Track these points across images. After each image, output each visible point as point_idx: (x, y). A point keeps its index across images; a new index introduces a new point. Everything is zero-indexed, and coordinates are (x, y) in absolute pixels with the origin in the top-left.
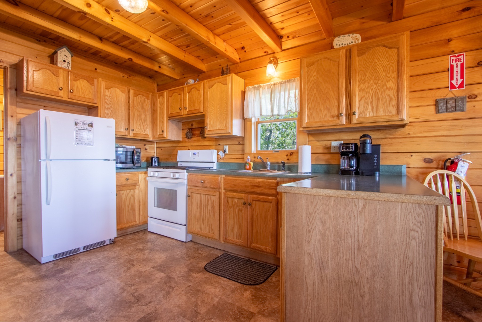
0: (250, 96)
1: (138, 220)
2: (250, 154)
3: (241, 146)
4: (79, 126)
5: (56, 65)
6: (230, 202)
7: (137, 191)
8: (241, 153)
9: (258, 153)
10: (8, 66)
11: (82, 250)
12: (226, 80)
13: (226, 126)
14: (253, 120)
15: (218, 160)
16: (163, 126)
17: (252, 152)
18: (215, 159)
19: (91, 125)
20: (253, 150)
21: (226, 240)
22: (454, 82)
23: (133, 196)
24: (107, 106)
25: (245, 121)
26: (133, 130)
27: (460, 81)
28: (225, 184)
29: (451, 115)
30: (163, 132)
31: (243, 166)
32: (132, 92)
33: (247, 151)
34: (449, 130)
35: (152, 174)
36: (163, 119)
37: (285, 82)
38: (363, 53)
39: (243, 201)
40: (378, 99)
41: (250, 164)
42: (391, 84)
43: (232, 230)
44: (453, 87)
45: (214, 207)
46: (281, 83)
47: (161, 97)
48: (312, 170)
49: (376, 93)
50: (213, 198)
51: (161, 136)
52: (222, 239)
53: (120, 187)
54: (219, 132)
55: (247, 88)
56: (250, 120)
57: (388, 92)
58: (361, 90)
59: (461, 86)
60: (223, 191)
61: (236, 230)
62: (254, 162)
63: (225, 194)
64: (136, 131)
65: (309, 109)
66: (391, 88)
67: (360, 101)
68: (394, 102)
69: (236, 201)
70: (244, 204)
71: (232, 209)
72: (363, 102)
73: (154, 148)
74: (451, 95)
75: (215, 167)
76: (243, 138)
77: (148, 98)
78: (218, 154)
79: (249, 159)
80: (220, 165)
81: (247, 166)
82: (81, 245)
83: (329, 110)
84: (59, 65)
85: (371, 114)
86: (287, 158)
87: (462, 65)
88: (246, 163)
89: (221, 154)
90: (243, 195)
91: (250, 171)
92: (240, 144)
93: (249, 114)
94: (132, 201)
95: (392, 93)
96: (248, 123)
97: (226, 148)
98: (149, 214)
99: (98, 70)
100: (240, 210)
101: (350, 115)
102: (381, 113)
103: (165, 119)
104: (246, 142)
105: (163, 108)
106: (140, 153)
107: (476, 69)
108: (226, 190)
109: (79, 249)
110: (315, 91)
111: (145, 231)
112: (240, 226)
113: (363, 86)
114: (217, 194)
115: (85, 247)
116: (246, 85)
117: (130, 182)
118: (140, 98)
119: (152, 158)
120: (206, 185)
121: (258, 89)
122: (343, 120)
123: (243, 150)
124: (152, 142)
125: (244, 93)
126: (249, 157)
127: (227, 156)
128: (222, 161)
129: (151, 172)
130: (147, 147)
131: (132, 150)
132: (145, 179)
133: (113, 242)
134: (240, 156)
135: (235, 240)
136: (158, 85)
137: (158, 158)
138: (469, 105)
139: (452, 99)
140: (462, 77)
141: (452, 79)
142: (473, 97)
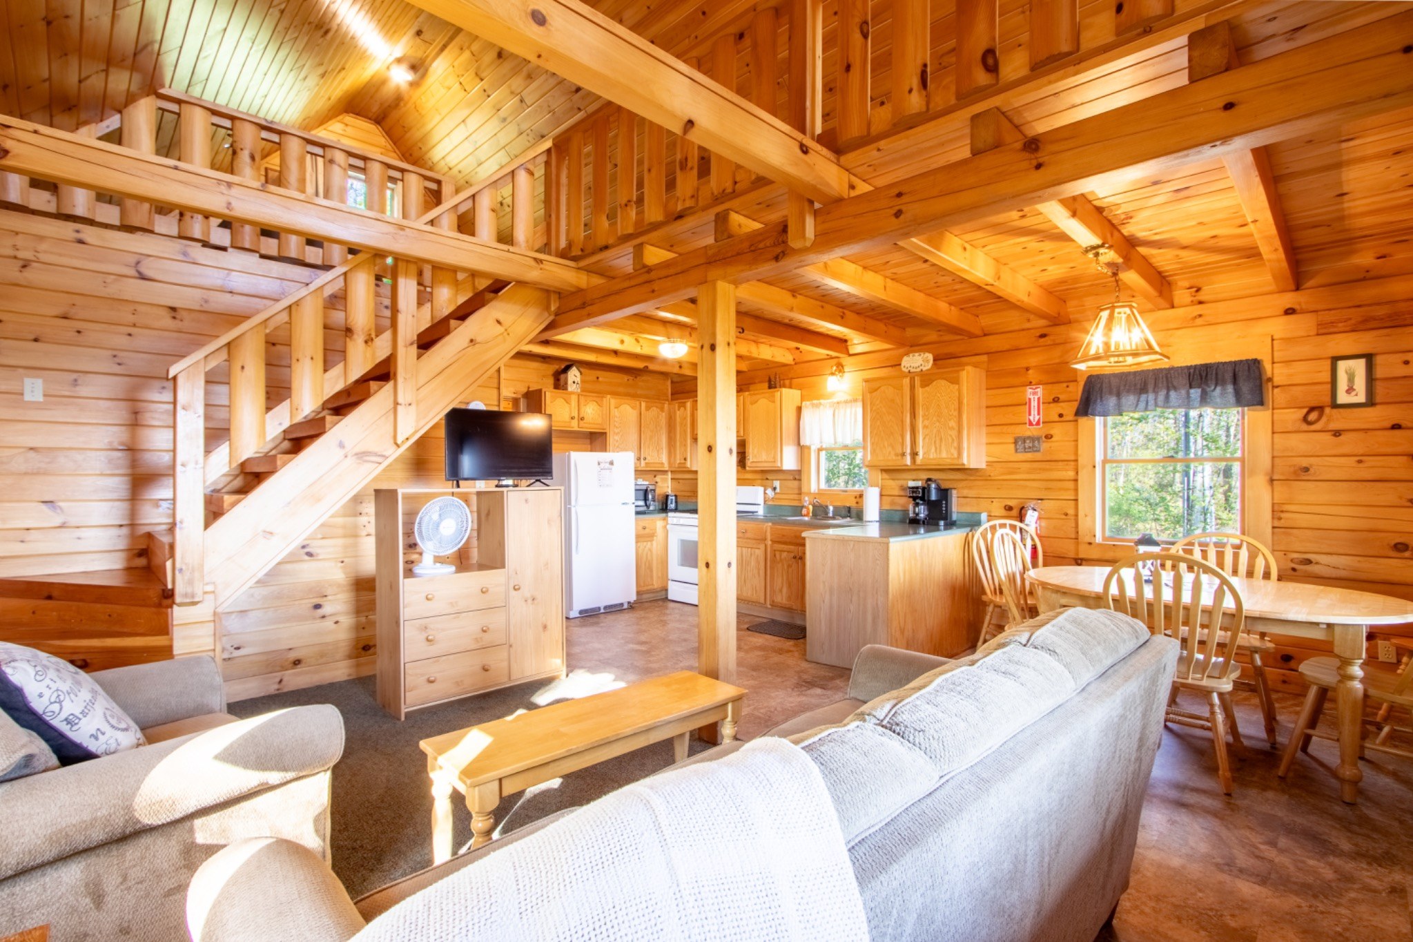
0: (807, 415)
1: (656, 584)
2: (809, 494)
3: (796, 483)
4: (602, 465)
5: (566, 389)
6: (778, 556)
7: (654, 543)
8: (797, 492)
9: (821, 493)
10: (519, 396)
11: (602, 611)
12: (774, 396)
13: (774, 458)
14: (813, 448)
15: (765, 501)
16: (686, 451)
17: (812, 491)
18: (761, 500)
19: (612, 463)
20: (814, 488)
21: (774, 605)
22: (1031, 418)
23: (650, 550)
24: (616, 431)
25: (802, 450)
26: (645, 459)
27: (1037, 418)
28: (772, 535)
29: (1029, 456)
30: (685, 459)
31: (798, 510)
32: (643, 404)
33: (804, 489)
34: (1028, 473)
35: (675, 521)
36: (685, 440)
37: (851, 401)
38: (928, 385)
39: (792, 555)
40: (941, 439)
41: (808, 509)
42: (953, 423)
43: (781, 591)
44: (1031, 424)
45: (758, 562)
46: (846, 402)
47: (682, 409)
48: (880, 518)
49: (939, 431)
50: (757, 551)
51: (683, 464)
52: (768, 602)
53: (639, 538)
54: (766, 465)
55: (804, 403)
56: (809, 448)
57: (950, 432)
58: (925, 427)
59: (1038, 423)
60: (769, 543)
61: (785, 590)
62: (814, 506)
63: (771, 546)
64: (649, 459)
65: (872, 444)
66: (952, 428)
67: (924, 439)
68: (955, 444)
69: (785, 554)
70: (795, 557)
71: (780, 565)
72: (927, 440)
73: (667, 479)
74: (1028, 434)
75: (761, 511)
76: (799, 472)
77: (662, 409)
78: (765, 493)
79: (807, 501)
80: (770, 508)
81: (804, 511)
82: (602, 604)
83: (893, 447)
84: (570, 389)
85: (935, 456)
86: (855, 501)
87: (1039, 399)
88: (803, 507)
89: (770, 492)
90: (792, 547)
91: (806, 518)
92: (795, 479)
93: (805, 441)
94: (649, 558)
95: (954, 433)
96: (806, 451)
97: (777, 484)
98: (670, 576)
99: (600, 379)
100: (789, 566)
101: (914, 454)
102: (944, 455)
103: (689, 441)
104: (804, 478)
105: (686, 425)
106: (654, 490)
107: (1052, 405)
108: (774, 542)
109: (599, 608)
110: (878, 423)
111: (666, 599)
112: (790, 586)
113: (926, 423)
114: (762, 547)
115: (605, 608)
116: (802, 400)
117: (647, 531)
118: (654, 411)
119: (667, 496)
120: (748, 535)
121: (818, 406)
122: (908, 461)
123: (800, 488)
124: (665, 472)
125: (799, 409)
126: (806, 498)
127: (777, 496)
128: (771, 503)
129: (673, 517)
130: (658, 479)
131: (644, 488)
132: (665, 527)
133: (632, 607)
134: (796, 497)
135: (784, 601)
136: (672, 382)
137: (676, 496)
138: (1045, 446)
139: (1029, 438)
140: (1039, 414)
141: (1030, 414)
142: (1049, 437)
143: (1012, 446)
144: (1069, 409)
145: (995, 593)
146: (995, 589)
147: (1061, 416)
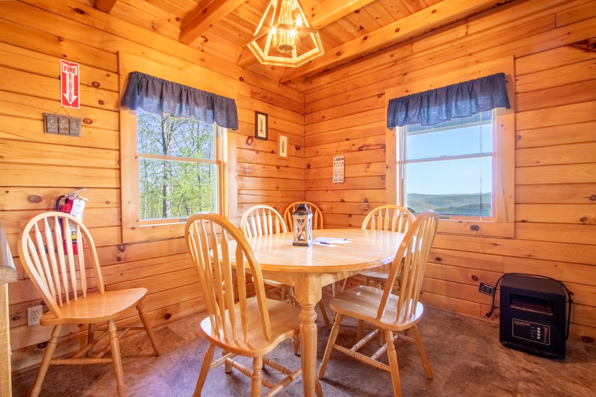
22: (67, 96)
27: (74, 98)
29: (64, 139)
34: (62, 158)
44: (66, 102)
59: (75, 104)
74: (63, 113)
87: (76, 78)
107: (91, 89)
138: (84, 130)
139: (64, 117)
140: (76, 94)
141: (65, 91)
142: (88, 122)
143: (40, 124)
144: (111, 100)
145: (64, 301)
146: (63, 295)
147: (101, 102)
